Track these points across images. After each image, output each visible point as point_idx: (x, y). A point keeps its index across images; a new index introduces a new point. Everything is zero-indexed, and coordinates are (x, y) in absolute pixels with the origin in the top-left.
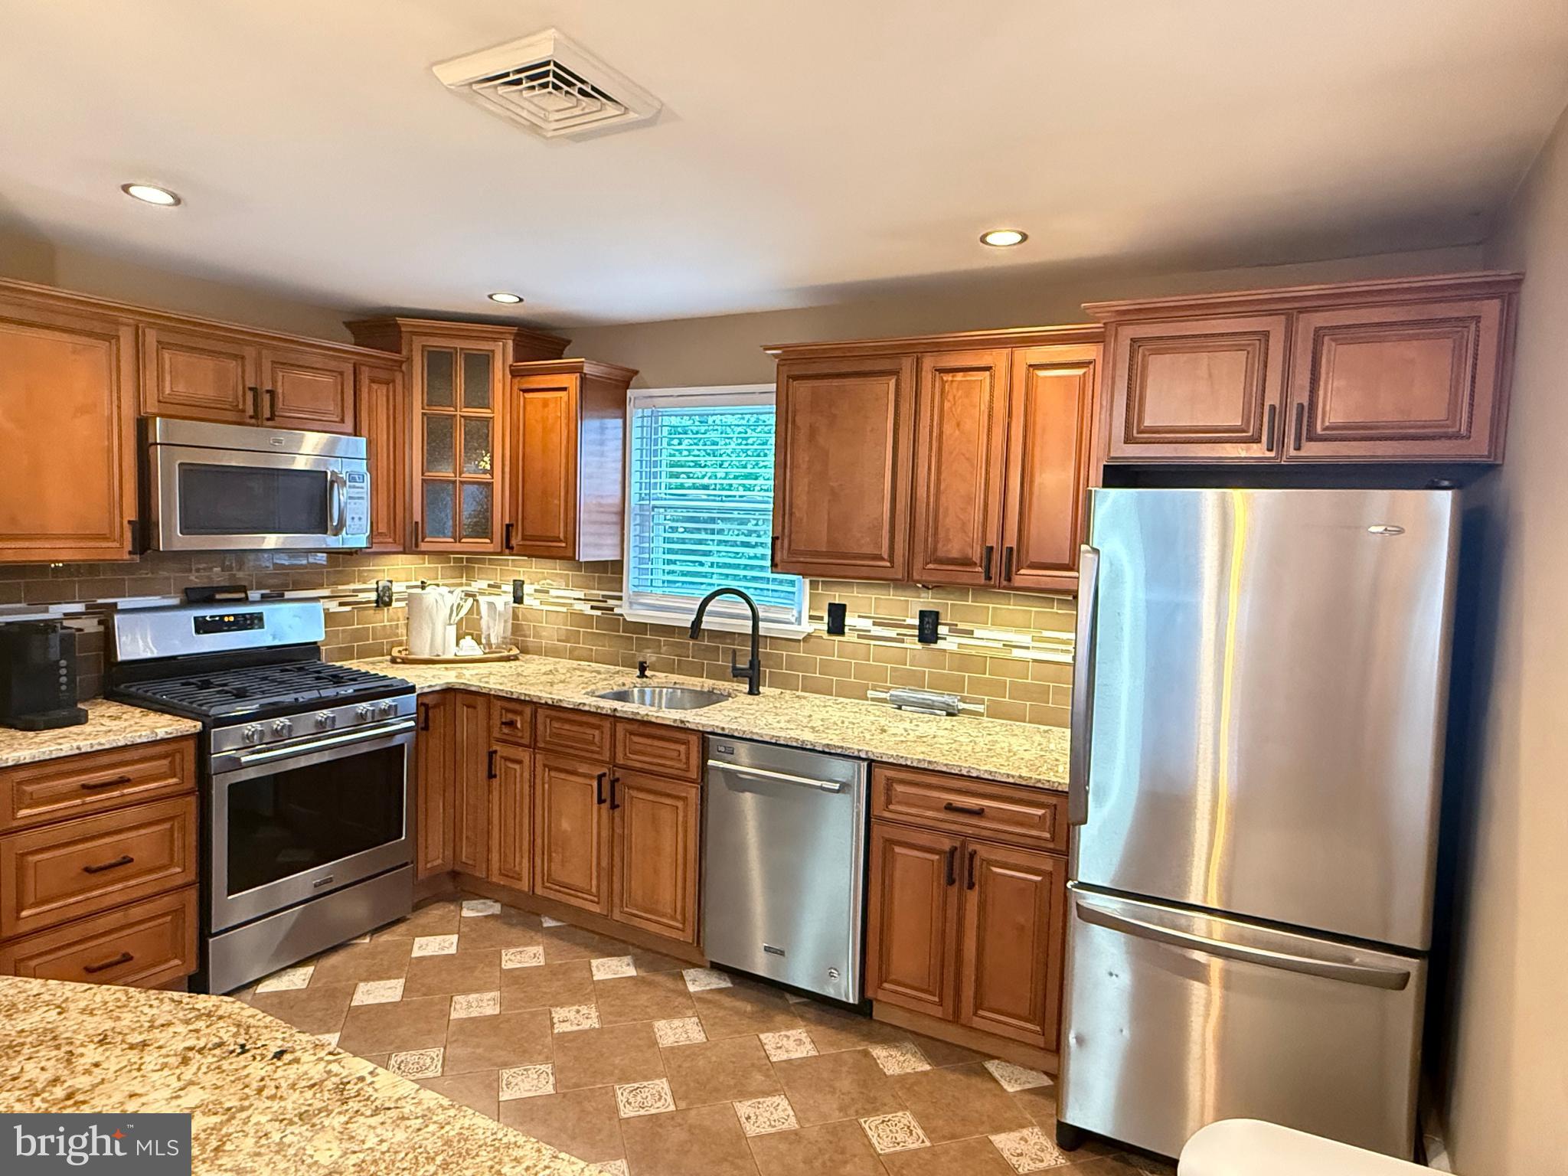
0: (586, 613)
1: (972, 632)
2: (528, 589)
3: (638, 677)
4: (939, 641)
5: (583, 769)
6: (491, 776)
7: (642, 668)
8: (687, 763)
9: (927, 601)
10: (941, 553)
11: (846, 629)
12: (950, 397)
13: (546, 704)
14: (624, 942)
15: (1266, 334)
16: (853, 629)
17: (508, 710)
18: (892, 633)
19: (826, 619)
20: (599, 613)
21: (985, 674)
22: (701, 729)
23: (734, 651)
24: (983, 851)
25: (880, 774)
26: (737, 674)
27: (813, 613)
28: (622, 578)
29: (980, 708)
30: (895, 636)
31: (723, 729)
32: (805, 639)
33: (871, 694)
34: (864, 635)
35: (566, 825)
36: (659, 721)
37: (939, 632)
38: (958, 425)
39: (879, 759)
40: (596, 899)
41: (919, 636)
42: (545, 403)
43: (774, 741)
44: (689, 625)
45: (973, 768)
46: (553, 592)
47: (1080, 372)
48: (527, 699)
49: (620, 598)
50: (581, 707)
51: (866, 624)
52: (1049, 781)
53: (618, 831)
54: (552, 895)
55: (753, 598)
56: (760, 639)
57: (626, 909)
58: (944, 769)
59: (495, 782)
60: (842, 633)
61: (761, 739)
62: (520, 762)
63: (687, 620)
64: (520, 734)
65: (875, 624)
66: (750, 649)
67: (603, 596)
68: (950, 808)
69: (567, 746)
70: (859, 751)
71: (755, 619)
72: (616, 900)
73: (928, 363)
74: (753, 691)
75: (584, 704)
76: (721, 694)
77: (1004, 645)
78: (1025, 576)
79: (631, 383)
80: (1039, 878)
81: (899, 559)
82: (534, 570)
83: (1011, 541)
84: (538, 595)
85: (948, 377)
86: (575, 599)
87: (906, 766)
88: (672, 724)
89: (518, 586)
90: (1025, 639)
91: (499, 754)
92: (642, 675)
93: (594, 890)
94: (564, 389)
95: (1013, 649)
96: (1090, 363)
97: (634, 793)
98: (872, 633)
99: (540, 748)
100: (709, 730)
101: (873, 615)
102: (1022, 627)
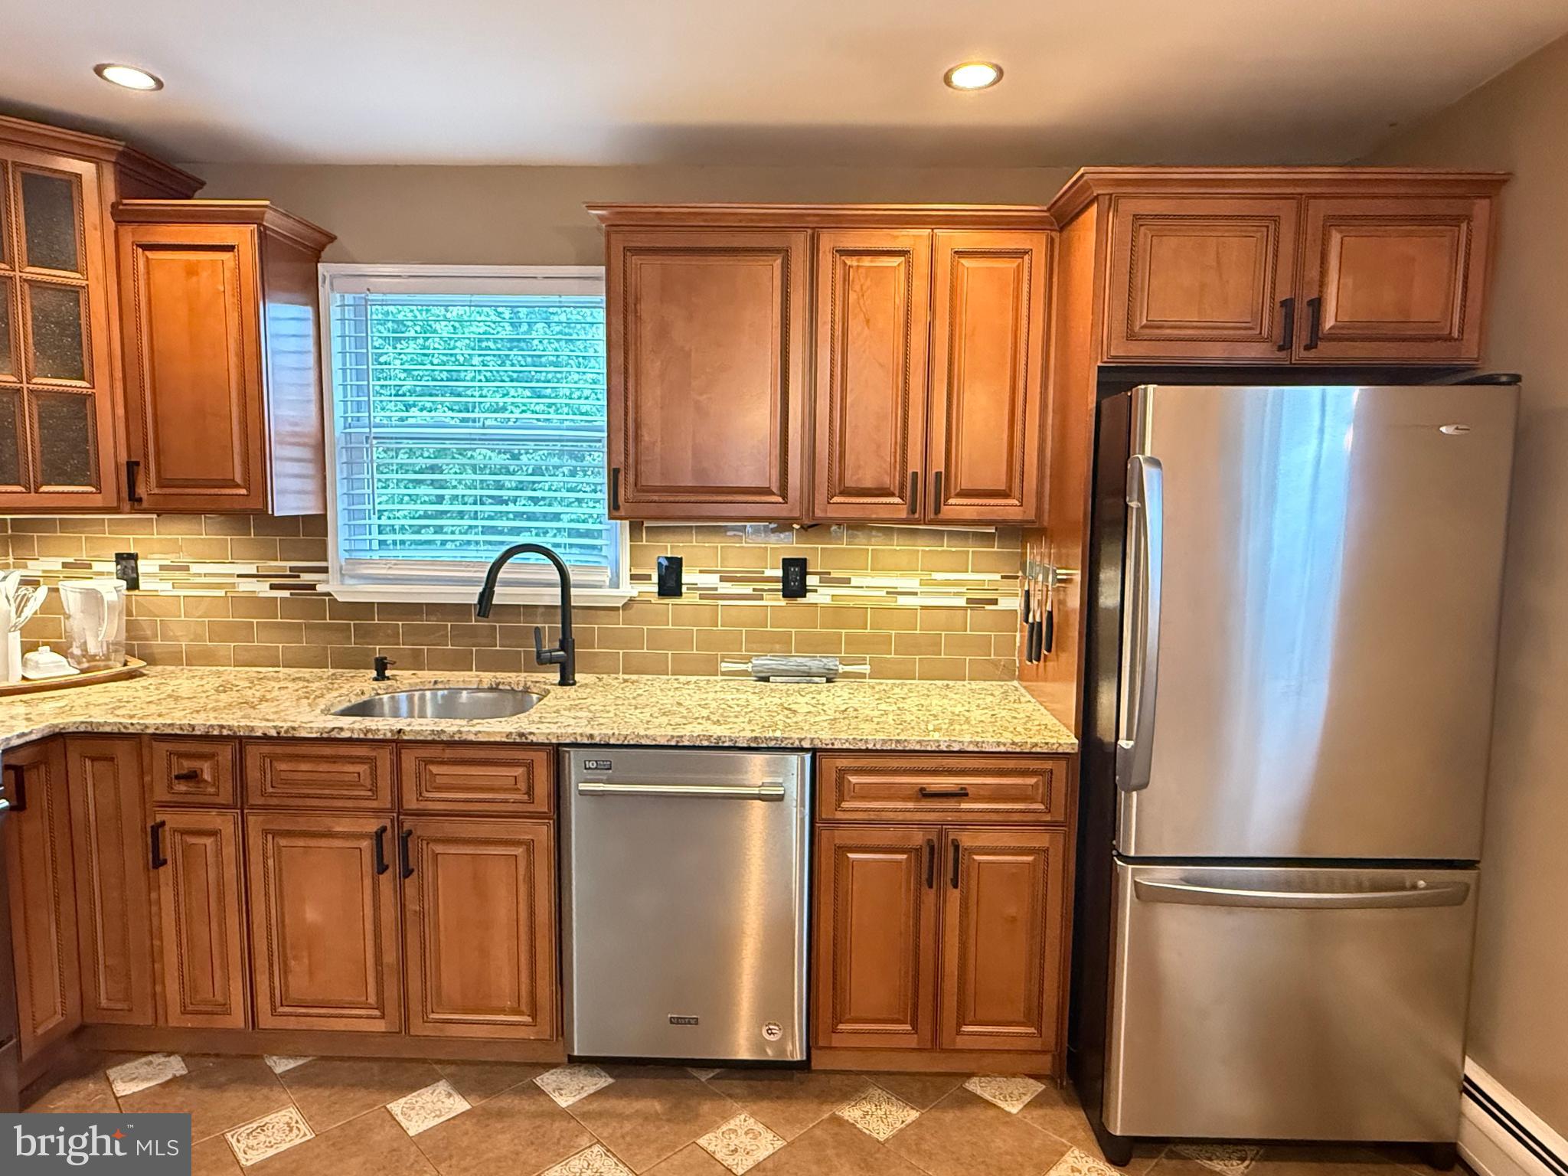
0: (261, 595)
1: (848, 580)
2: (143, 566)
3: (375, 679)
4: (808, 594)
5: (342, 826)
6: (158, 862)
7: (381, 667)
8: (530, 791)
9: (791, 547)
10: (849, 483)
11: (684, 589)
12: (857, 287)
13: (266, 737)
14: (424, 1061)
15: (1276, 220)
16: (693, 588)
17: (181, 755)
18: (747, 589)
19: (655, 578)
20: (286, 594)
21: (866, 629)
22: (554, 741)
23: (537, 628)
24: (966, 840)
25: (828, 764)
26: (542, 661)
27: (635, 572)
28: (325, 543)
29: (866, 669)
30: (750, 591)
31: (591, 736)
32: (625, 606)
33: (725, 667)
34: (709, 594)
35: (312, 915)
36: (481, 738)
37: (808, 584)
38: (868, 321)
39: (830, 746)
40: (377, 1013)
41: (784, 590)
42: (191, 270)
43: (673, 743)
44: (475, 600)
45: (955, 741)
46: (195, 568)
47: (1010, 265)
48: (225, 732)
49: (325, 570)
50: (334, 734)
51: (712, 580)
52: (1047, 744)
53: (412, 906)
54: (292, 1024)
55: (564, 559)
56: (573, 611)
57: (433, 1016)
58: (918, 747)
59: (166, 873)
60: (679, 594)
61: (654, 743)
62: (213, 833)
63: (471, 595)
64: (211, 790)
65: (722, 580)
66: (560, 625)
67: (292, 569)
68: (924, 794)
69: (308, 796)
70: (801, 740)
71: (565, 584)
72: (415, 1006)
73: (828, 241)
74: (566, 680)
75: (341, 729)
76: (513, 689)
77: (888, 593)
78: (957, 507)
79: (323, 254)
80: (1030, 858)
81: (797, 489)
82: (155, 536)
83: (938, 465)
84: (166, 574)
85: (851, 261)
86: (239, 576)
87: (867, 750)
88: (504, 739)
89: (127, 562)
90: (911, 583)
91: (167, 828)
92: (381, 676)
93: (372, 1000)
94: (230, 248)
95: (898, 596)
96: (1026, 253)
97: (439, 849)
98: (720, 591)
99: (252, 807)
100: (568, 741)
101: (719, 569)
102: (908, 569)
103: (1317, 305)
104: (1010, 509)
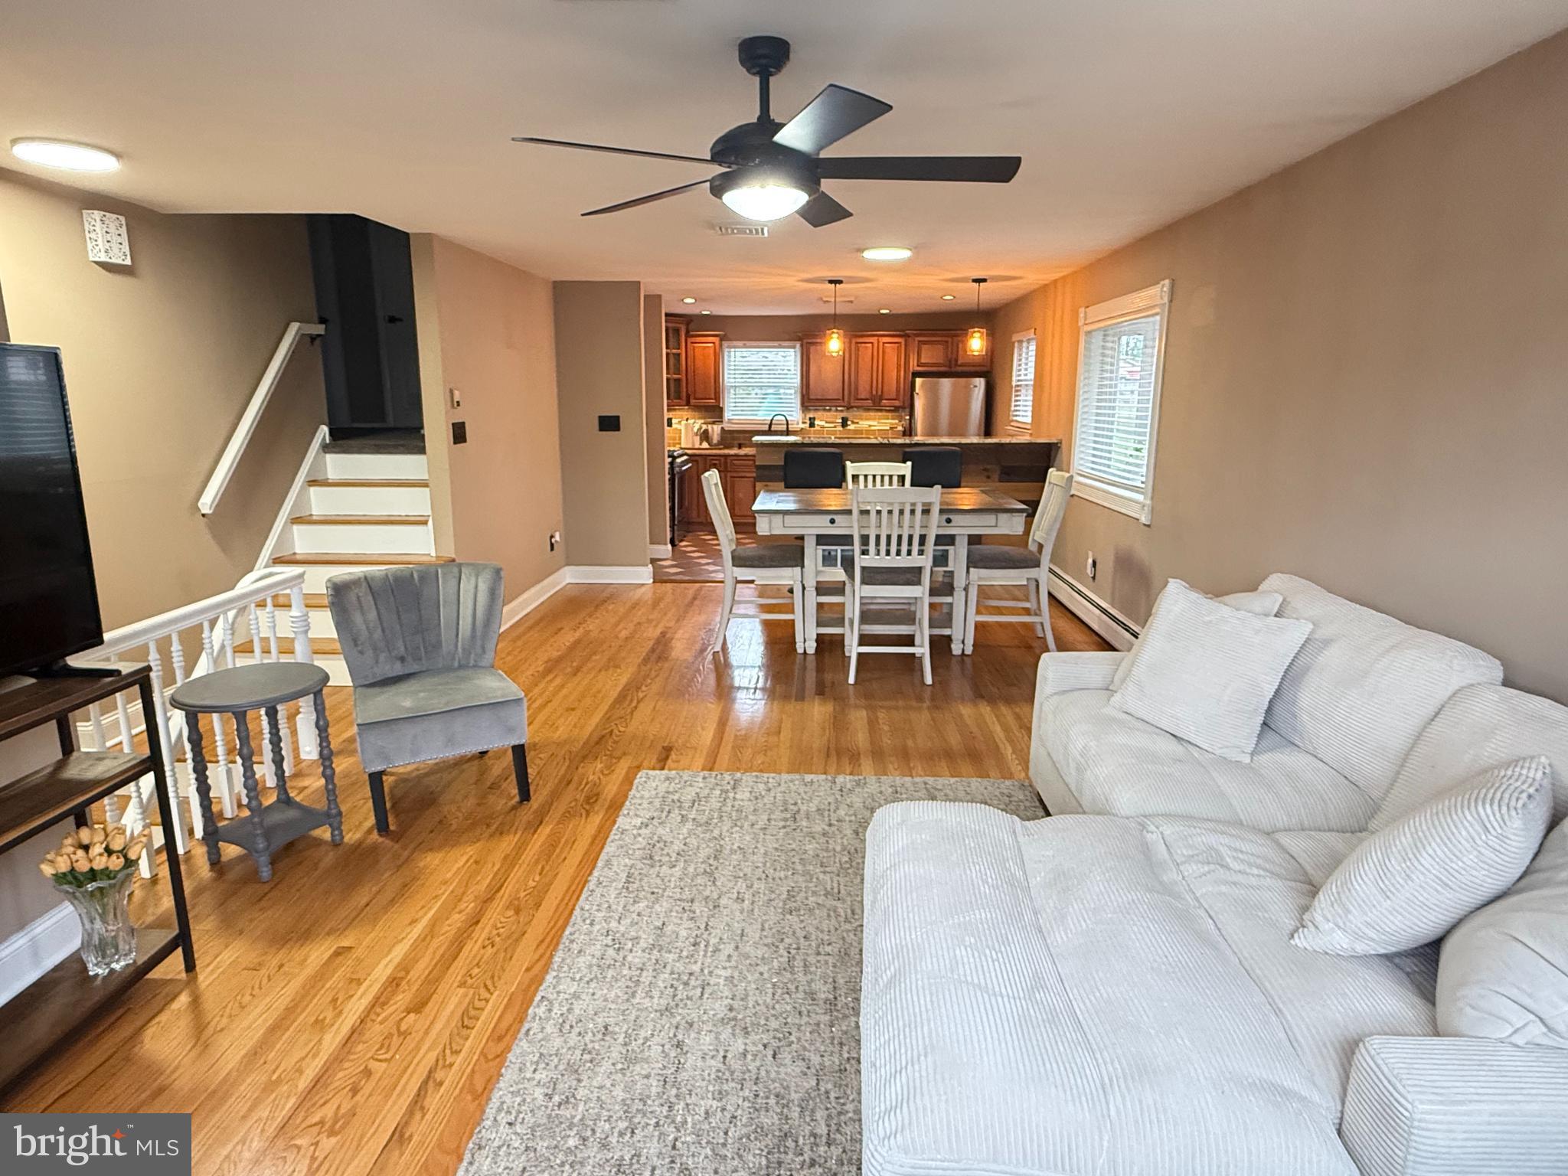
1: (859, 423)
4: (848, 427)
9: (844, 414)
10: (859, 397)
11: (815, 425)
15: (947, 342)
16: (818, 425)
18: (832, 425)
19: (808, 423)
27: (803, 421)
32: (800, 430)
34: (822, 427)
35: (741, 495)
37: (848, 424)
41: (842, 426)
42: (704, 348)
47: (896, 346)
49: (721, 421)
51: (823, 423)
55: (787, 417)
60: (814, 427)
65: (826, 423)
73: (854, 341)
77: (869, 426)
78: (885, 403)
81: (846, 399)
83: (880, 393)
85: (859, 345)
90: (875, 423)
94: (713, 343)
95: (872, 427)
96: (900, 343)
98: (825, 426)
99: (729, 471)
101: (825, 420)
102: (874, 419)
103: (956, 360)
104: (897, 403)
